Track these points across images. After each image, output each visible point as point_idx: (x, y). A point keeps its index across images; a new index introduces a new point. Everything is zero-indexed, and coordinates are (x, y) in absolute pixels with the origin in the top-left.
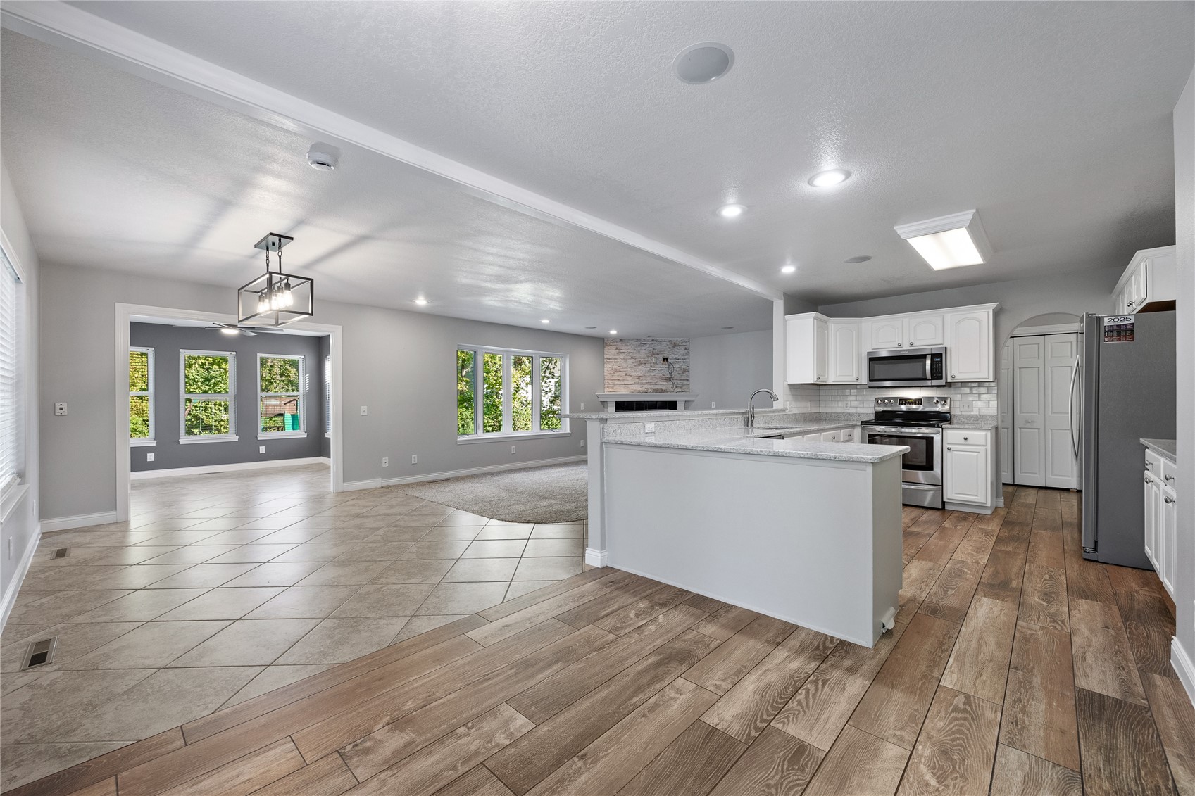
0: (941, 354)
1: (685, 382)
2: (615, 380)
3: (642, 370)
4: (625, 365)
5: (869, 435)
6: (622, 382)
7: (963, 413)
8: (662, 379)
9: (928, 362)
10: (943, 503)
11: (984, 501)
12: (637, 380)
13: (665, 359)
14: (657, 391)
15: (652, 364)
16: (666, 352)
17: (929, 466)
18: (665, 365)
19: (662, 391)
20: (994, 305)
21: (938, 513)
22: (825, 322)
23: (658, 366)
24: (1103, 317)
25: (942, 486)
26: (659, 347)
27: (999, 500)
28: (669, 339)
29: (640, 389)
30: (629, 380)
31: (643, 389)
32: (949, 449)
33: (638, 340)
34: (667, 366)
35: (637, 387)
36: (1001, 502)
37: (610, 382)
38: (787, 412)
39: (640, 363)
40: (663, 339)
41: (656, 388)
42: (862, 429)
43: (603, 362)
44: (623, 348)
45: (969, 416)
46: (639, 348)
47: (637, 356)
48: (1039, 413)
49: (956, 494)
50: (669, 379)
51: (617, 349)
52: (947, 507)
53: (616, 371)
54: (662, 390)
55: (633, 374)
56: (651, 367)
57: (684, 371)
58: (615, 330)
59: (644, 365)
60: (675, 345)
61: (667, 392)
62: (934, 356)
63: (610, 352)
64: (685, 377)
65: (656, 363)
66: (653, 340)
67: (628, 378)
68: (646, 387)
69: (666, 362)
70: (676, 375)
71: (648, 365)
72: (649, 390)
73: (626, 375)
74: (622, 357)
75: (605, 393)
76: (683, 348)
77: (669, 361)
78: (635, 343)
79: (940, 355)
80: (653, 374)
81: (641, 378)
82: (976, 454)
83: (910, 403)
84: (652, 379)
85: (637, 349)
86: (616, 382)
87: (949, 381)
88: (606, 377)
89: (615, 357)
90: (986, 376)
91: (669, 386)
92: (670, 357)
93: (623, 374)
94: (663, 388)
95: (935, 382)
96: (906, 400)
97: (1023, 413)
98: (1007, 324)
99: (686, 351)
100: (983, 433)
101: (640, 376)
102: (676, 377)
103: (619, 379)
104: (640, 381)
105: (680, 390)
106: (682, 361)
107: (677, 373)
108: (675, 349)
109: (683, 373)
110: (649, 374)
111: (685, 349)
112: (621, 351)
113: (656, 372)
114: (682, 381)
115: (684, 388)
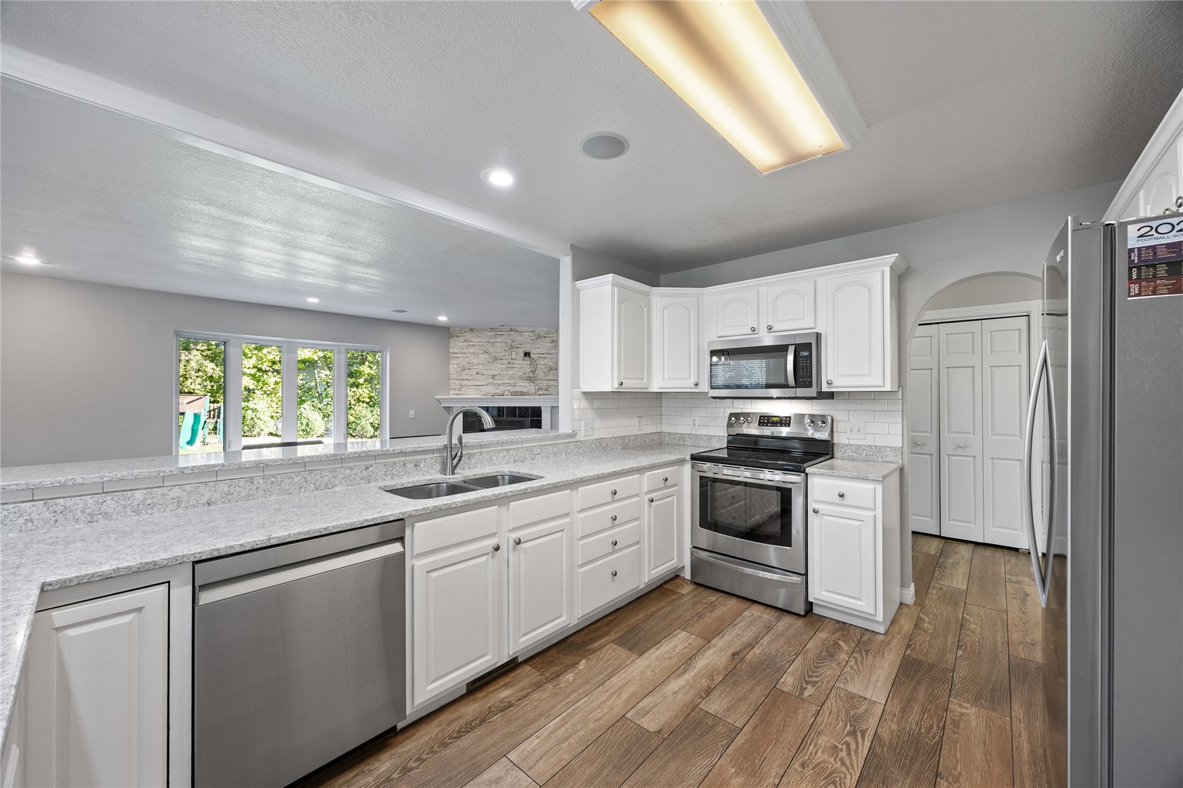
0: (810, 344)
1: (552, 383)
2: (463, 380)
3: (497, 368)
4: (475, 361)
5: (700, 477)
6: (472, 383)
7: (852, 442)
8: (522, 378)
9: (790, 358)
10: (810, 605)
11: (872, 612)
12: (491, 380)
13: (527, 354)
14: (516, 394)
15: (510, 360)
16: (528, 345)
17: (784, 538)
18: (527, 362)
19: (522, 394)
20: (892, 258)
21: (800, 623)
22: (647, 294)
23: (517, 362)
24: (1124, 225)
25: (806, 574)
26: (518, 338)
27: (905, 591)
28: (532, 329)
29: (495, 391)
30: (481, 380)
31: (499, 391)
32: (815, 512)
33: (492, 329)
34: (529, 363)
35: (492, 389)
36: (910, 594)
37: (457, 382)
38: (578, 438)
39: (495, 359)
40: (525, 329)
41: (515, 390)
42: (693, 467)
43: (447, 357)
44: (474, 340)
45: (859, 446)
46: (494, 340)
47: (492, 349)
48: (974, 434)
49: (827, 591)
50: (530, 379)
51: (466, 341)
52: (816, 610)
53: (464, 369)
54: (522, 392)
55: (486, 372)
56: (509, 363)
57: (551, 369)
58: (446, 315)
59: (500, 362)
60: (539, 337)
61: (529, 395)
62: (799, 348)
63: (457, 345)
64: (551, 377)
65: (516, 359)
66: (511, 330)
67: (480, 377)
68: (502, 388)
69: (527, 358)
70: (540, 373)
71: (506, 362)
72: (506, 393)
73: (477, 373)
74: (472, 351)
75: (451, 396)
76: (549, 340)
77: (531, 356)
78: (489, 333)
79: (807, 346)
80: (512, 373)
81: (496, 377)
82: (858, 523)
83: (775, 424)
84: (510, 378)
85: (491, 340)
86: (465, 383)
87: (825, 388)
88: (452, 376)
89: (463, 351)
90: (880, 383)
91: (531, 387)
92: (533, 351)
93: (473, 372)
94: (524, 390)
95: (801, 392)
96: (769, 417)
97: (952, 432)
98: (918, 293)
99: (553, 344)
100: (870, 486)
101: (494, 375)
102: (540, 377)
103: (469, 378)
104: (494, 382)
105: (545, 392)
106: (548, 356)
107: (541, 371)
108: (539, 341)
109: (549, 371)
110: (506, 373)
111: (552, 341)
112: (472, 344)
113: (516, 370)
114: (548, 382)
115: (550, 389)
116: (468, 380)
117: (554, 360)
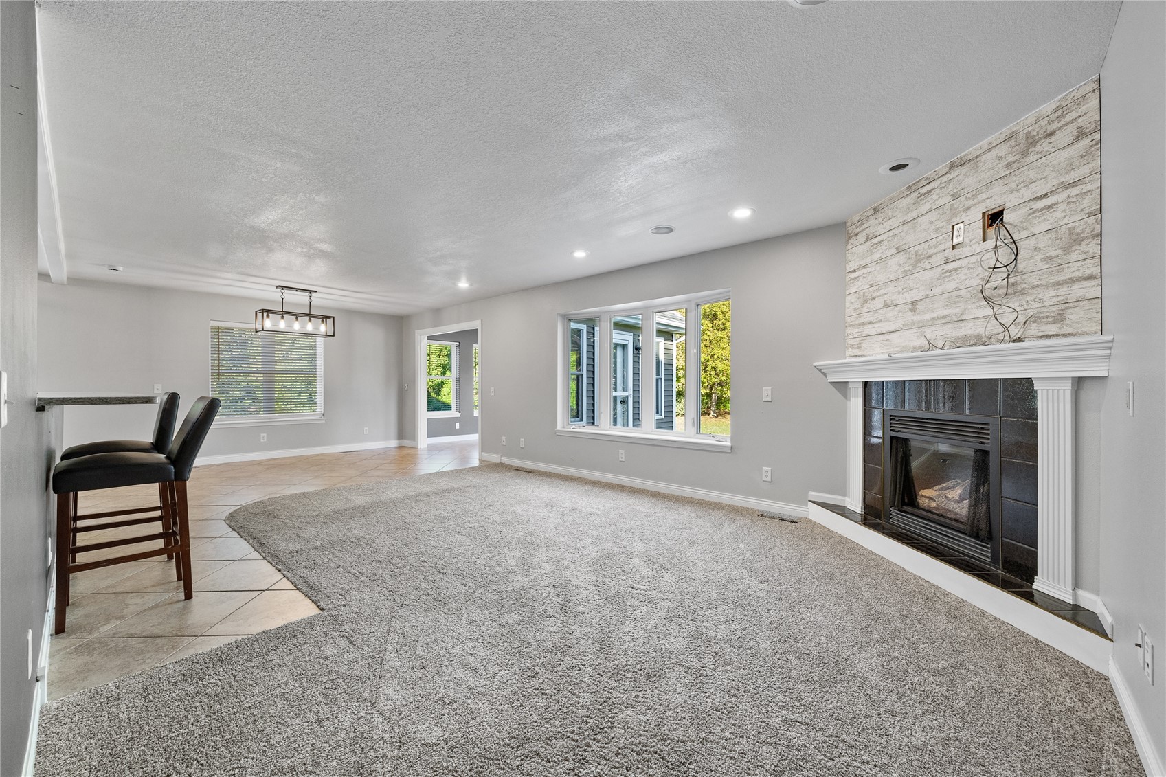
1: (1080, 288)
2: (864, 324)
3: (922, 280)
4: (883, 278)
6: (878, 328)
8: (980, 295)
12: (909, 317)
13: (993, 219)
15: (948, 253)
16: (998, 190)
18: (994, 240)
23: (968, 251)
26: (971, 180)
28: (1009, 131)
29: (918, 343)
30: (893, 320)
31: (923, 342)
33: (910, 189)
34: (1001, 241)
35: (912, 338)
37: (855, 330)
39: (919, 261)
41: (960, 333)
43: (842, 284)
44: (881, 230)
46: (916, 213)
47: (910, 239)
51: (868, 239)
53: (866, 300)
54: (980, 335)
55: (900, 299)
56: (947, 261)
57: (1074, 241)
59: (926, 265)
60: (1031, 142)
63: (857, 252)
65: (963, 245)
66: (951, 165)
67: (891, 313)
68: (931, 331)
69: (994, 230)
70: (1034, 267)
71: (939, 261)
72: (943, 343)
73: (885, 306)
74: (878, 257)
76: (1065, 137)
77: (1008, 217)
78: (906, 202)
80: (951, 287)
81: (919, 307)
84: (949, 302)
85: (909, 218)
86: (866, 329)
88: (849, 320)
89: (865, 262)
92: (1012, 201)
93: (879, 303)
94: (984, 329)
101: (915, 303)
102: (1032, 280)
103: (871, 319)
104: (916, 318)
105: (1052, 329)
106: (1062, 196)
107: (1038, 257)
108: (1031, 158)
109: (1067, 250)
110: (938, 290)
111: (1081, 134)
112: (876, 240)
113: (962, 276)
114: (1064, 290)
115: (1072, 316)
116: (871, 323)
117: (1086, 202)
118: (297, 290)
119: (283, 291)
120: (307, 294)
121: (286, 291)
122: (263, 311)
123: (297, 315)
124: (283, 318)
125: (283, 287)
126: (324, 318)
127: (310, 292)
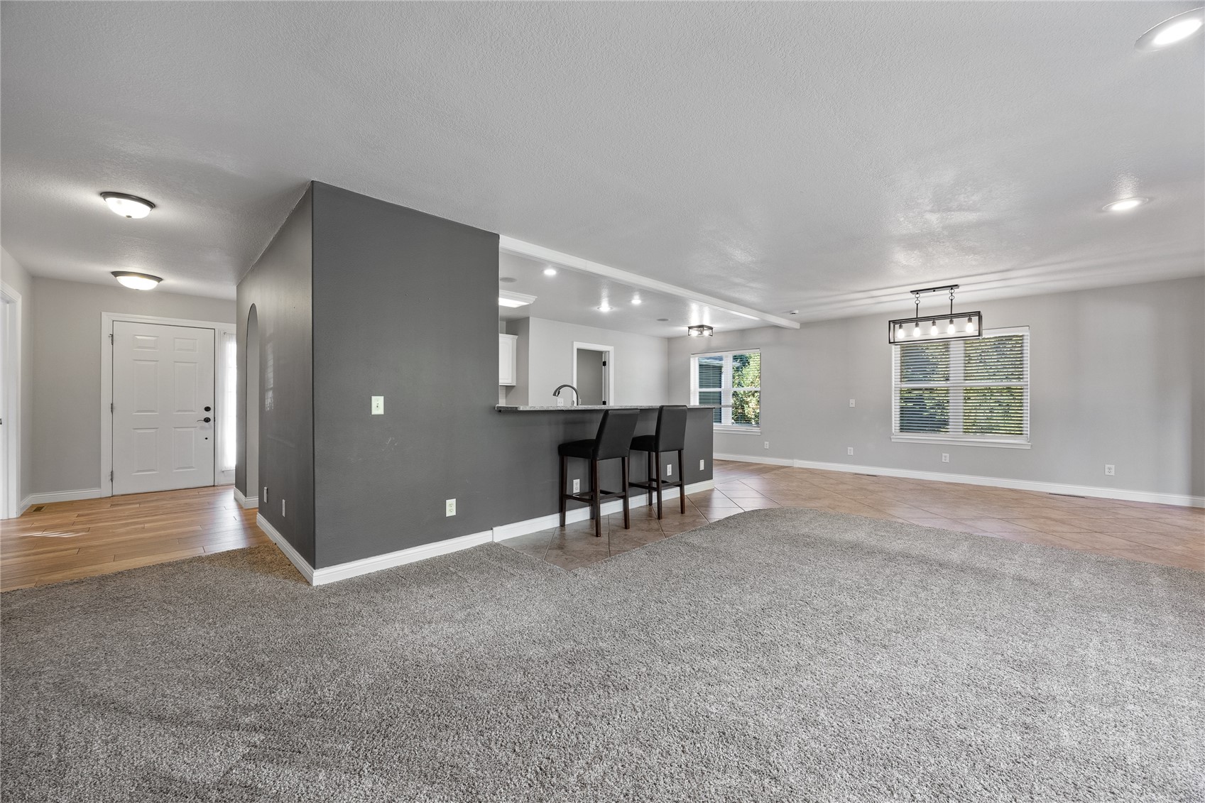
118: (934, 289)
119: (917, 296)
120: (947, 291)
121: (922, 295)
122: (895, 322)
123: (933, 319)
124: (917, 325)
125: (917, 292)
126: (969, 316)
127: (952, 287)
